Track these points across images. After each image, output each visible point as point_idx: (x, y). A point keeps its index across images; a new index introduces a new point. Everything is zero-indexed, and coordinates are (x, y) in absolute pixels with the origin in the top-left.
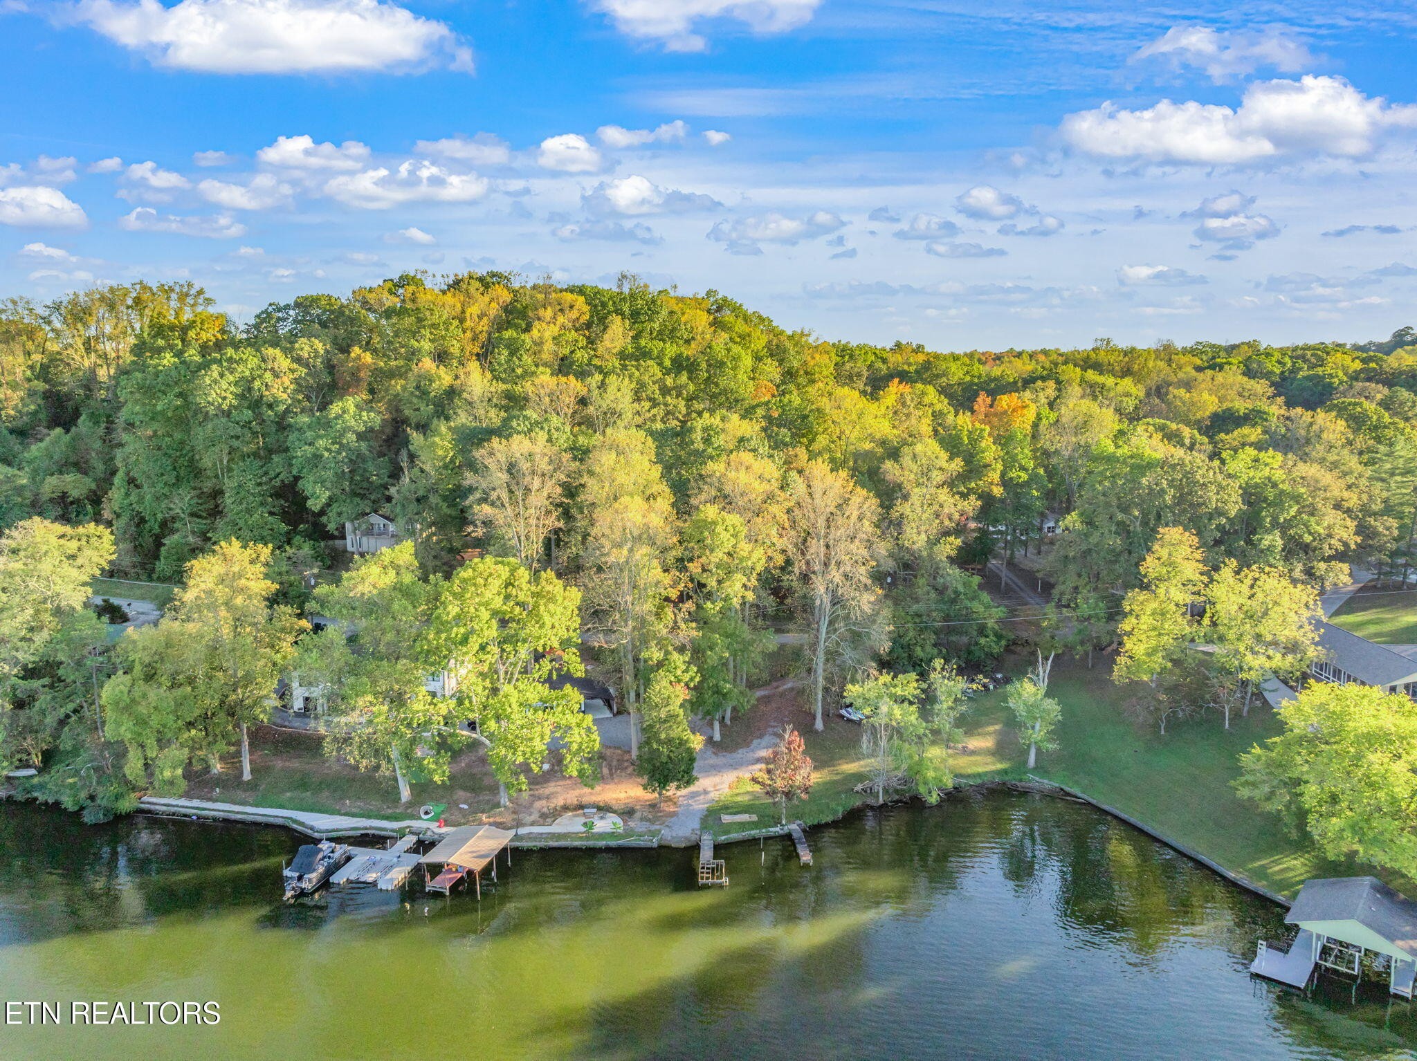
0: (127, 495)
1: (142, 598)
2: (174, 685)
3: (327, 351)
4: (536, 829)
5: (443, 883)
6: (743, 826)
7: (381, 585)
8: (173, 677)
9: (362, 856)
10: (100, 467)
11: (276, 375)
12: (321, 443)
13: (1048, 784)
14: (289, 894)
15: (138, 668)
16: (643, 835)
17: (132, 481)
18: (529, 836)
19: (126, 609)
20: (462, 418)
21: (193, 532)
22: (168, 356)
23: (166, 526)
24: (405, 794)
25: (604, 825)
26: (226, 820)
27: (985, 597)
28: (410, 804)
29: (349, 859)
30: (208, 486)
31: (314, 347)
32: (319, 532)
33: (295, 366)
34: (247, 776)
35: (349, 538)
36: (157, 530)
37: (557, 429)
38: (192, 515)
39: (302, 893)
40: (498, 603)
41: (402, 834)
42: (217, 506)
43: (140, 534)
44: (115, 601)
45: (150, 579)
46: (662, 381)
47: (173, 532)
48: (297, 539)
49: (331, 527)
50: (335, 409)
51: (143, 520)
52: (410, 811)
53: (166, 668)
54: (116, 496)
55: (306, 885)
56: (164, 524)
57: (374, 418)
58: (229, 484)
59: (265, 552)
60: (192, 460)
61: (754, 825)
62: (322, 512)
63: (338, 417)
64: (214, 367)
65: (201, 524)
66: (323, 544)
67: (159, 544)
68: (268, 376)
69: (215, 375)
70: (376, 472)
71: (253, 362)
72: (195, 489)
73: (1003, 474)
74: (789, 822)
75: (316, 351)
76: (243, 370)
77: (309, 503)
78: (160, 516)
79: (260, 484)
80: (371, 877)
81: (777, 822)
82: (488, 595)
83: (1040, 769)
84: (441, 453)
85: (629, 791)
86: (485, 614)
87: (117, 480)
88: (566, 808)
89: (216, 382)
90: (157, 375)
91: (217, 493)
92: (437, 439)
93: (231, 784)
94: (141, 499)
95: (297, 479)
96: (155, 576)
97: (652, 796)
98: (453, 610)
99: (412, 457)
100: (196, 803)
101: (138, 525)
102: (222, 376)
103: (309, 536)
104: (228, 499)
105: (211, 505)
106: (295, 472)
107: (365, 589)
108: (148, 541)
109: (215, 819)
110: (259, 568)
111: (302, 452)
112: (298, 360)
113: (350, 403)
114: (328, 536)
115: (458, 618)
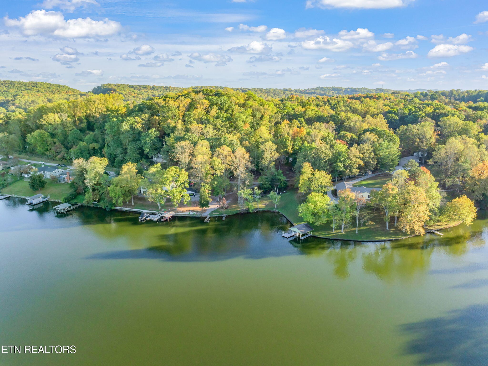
0: (108, 149)
1: (111, 171)
2: (121, 187)
3: (148, 117)
4: (181, 214)
5: (164, 220)
6: (215, 214)
7: (154, 171)
8: (120, 186)
9: (151, 216)
10: (101, 141)
11: (138, 123)
12: (147, 139)
13: (277, 211)
14: (140, 220)
15: (114, 184)
16: (199, 215)
17: (108, 146)
18: (179, 214)
19: (109, 173)
20: (176, 133)
21: (121, 157)
22: (115, 118)
23: (116, 156)
24: (160, 208)
25: (192, 213)
26: (129, 211)
27: (282, 175)
28: (160, 209)
29: (149, 216)
30: (124, 147)
31: (146, 116)
32: (147, 157)
33: (142, 121)
34: (133, 204)
35: (154, 159)
36: (114, 156)
37: (194, 137)
38: (121, 153)
39: (142, 221)
40: (173, 175)
41: (158, 213)
42: (126, 151)
43: (110, 157)
44: (107, 172)
45: (113, 167)
46: (221, 124)
47: (117, 157)
48: (143, 159)
49: (150, 157)
50: (150, 132)
51: (111, 154)
52: (161, 210)
53: (119, 185)
54: (105, 150)
55: (142, 219)
56: (115, 155)
57: (158, 133)
58: (128, 148)
59: (135, 164)
60: (121, 141)
61: (218, 214)
62: (148, 153)
63: (150, 133)
64: (125, 122)
65: (123, 155)
66: (148, 160)
67: (115, 160)
68: (136, 124)
69: (125, 124)
70: (158, 145)
71: (133, 120)
72: (121, 148)
73: (292, 148)
74: (224, 214)
75: (146, 117)
76: (131, 122)
77: (145, 152)
78: (114, 154)
79: (135, 147)
80: (152, 219)
81: (222, 214)
82: (171, 173)
83: (277, 208)
84: (172, 141)
85: (198, 208)
86: (170, 176)
87: (105, 146)
88: (187, 211)
89: (125, 125)
90: (113, 123)
91: (126, 149)
92: (170, 138)
93: (130, 205)
94: (110, 150)
95: (143, 146)
96: (114, 166)
97: (201, 209)
98: (165, 176)
99: (166, 142)
100: (124, 208)
101: (110, 155)
102: (126, 124)
103: (145, 159)
104: (128, 151)
105: (125, 151)
106: (142, 145)
107: (151, 172)
108: (112, 159)
109: (128, 211)
110: (134, 167)
111: (143, 141)
112: (142, 119)
113: (153, 130)
114: (149, 158)
115: (166, 177)
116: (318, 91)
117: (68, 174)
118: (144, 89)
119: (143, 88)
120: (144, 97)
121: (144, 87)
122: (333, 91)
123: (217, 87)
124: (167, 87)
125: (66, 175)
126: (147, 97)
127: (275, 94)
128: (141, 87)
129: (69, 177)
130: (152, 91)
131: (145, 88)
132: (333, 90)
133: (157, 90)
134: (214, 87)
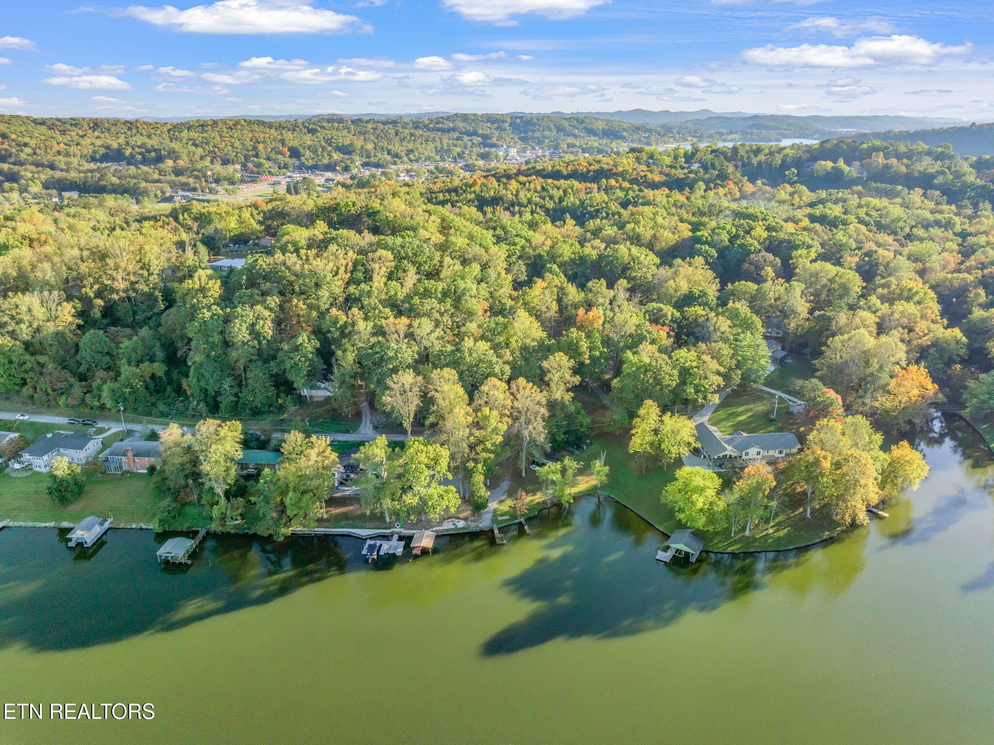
3: (280, 301)
20: (356, 340)
21: (232, 395)
22: (205, 311)
24: (388, 519)
26: (325, 535)
31: (275, 301)
34: (325, 517)
36: (213, 394)
46: (440, 309)
47: (221, 394)
51: (206, 391)
52: (392, 525)
56: (217, 392)
57: (317, 341)
61: (509, 520)
63: (301, 344)
64: (236, 321)
65: (234, 391)
69: (238, 325)
71: (252, 314)
72: (229, 375)
73: (590, 355)
74: (520, 518)
75: (276, 304)
78: (216, 389)
81: (516, 518)
83: (602, 488)
85: (467, 512)
92: (347, 352)
94: (207, 382)
95: (285, 372)
99: (337, 360)
103: (286, 393)
109: (322, 535)
112: (270, 309)
113: (305, 336)
116: (460, 125)
117: (130, 454)
118: (74, 128)
119: (71, 125)
120: (85, 152)
121: (74, 122)
122: (489, 125)
123: (250, 121)
124: (131, 124)
125: (125, 455)
126: (91, 151)
127: (378, 136)
128: (65, 123)
129: (134, 460)
130: (96, 134)
131: (76, 125)
132: (488, 121)
133: (109, 130)
134: (243, 122)
